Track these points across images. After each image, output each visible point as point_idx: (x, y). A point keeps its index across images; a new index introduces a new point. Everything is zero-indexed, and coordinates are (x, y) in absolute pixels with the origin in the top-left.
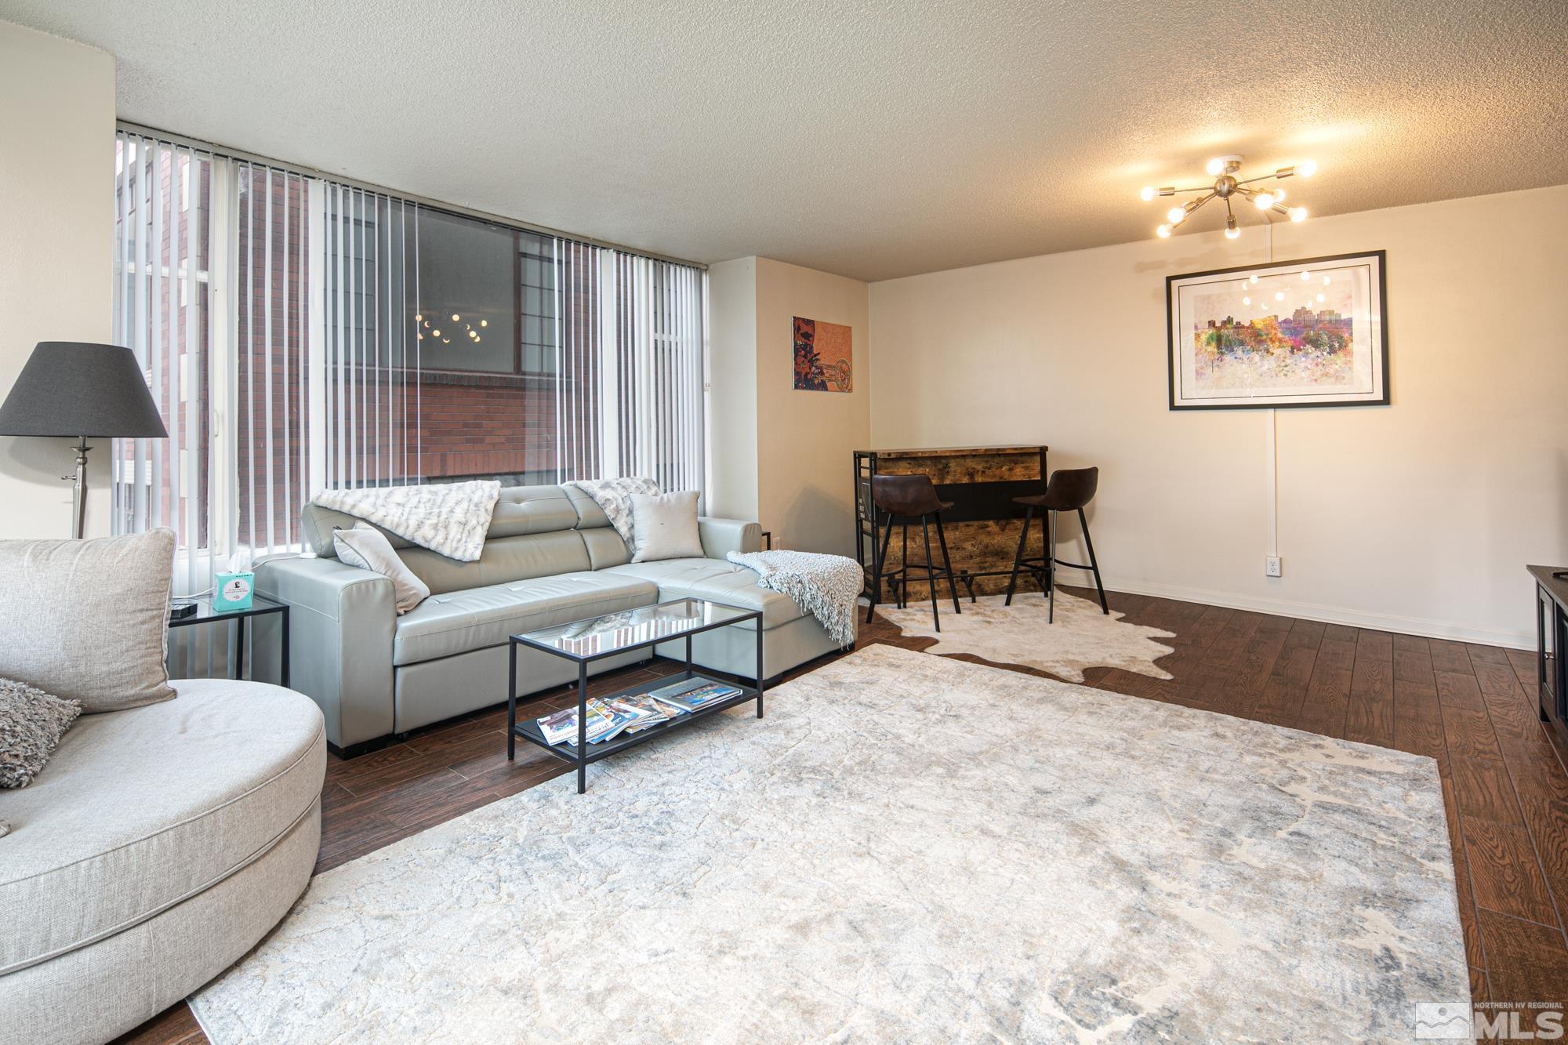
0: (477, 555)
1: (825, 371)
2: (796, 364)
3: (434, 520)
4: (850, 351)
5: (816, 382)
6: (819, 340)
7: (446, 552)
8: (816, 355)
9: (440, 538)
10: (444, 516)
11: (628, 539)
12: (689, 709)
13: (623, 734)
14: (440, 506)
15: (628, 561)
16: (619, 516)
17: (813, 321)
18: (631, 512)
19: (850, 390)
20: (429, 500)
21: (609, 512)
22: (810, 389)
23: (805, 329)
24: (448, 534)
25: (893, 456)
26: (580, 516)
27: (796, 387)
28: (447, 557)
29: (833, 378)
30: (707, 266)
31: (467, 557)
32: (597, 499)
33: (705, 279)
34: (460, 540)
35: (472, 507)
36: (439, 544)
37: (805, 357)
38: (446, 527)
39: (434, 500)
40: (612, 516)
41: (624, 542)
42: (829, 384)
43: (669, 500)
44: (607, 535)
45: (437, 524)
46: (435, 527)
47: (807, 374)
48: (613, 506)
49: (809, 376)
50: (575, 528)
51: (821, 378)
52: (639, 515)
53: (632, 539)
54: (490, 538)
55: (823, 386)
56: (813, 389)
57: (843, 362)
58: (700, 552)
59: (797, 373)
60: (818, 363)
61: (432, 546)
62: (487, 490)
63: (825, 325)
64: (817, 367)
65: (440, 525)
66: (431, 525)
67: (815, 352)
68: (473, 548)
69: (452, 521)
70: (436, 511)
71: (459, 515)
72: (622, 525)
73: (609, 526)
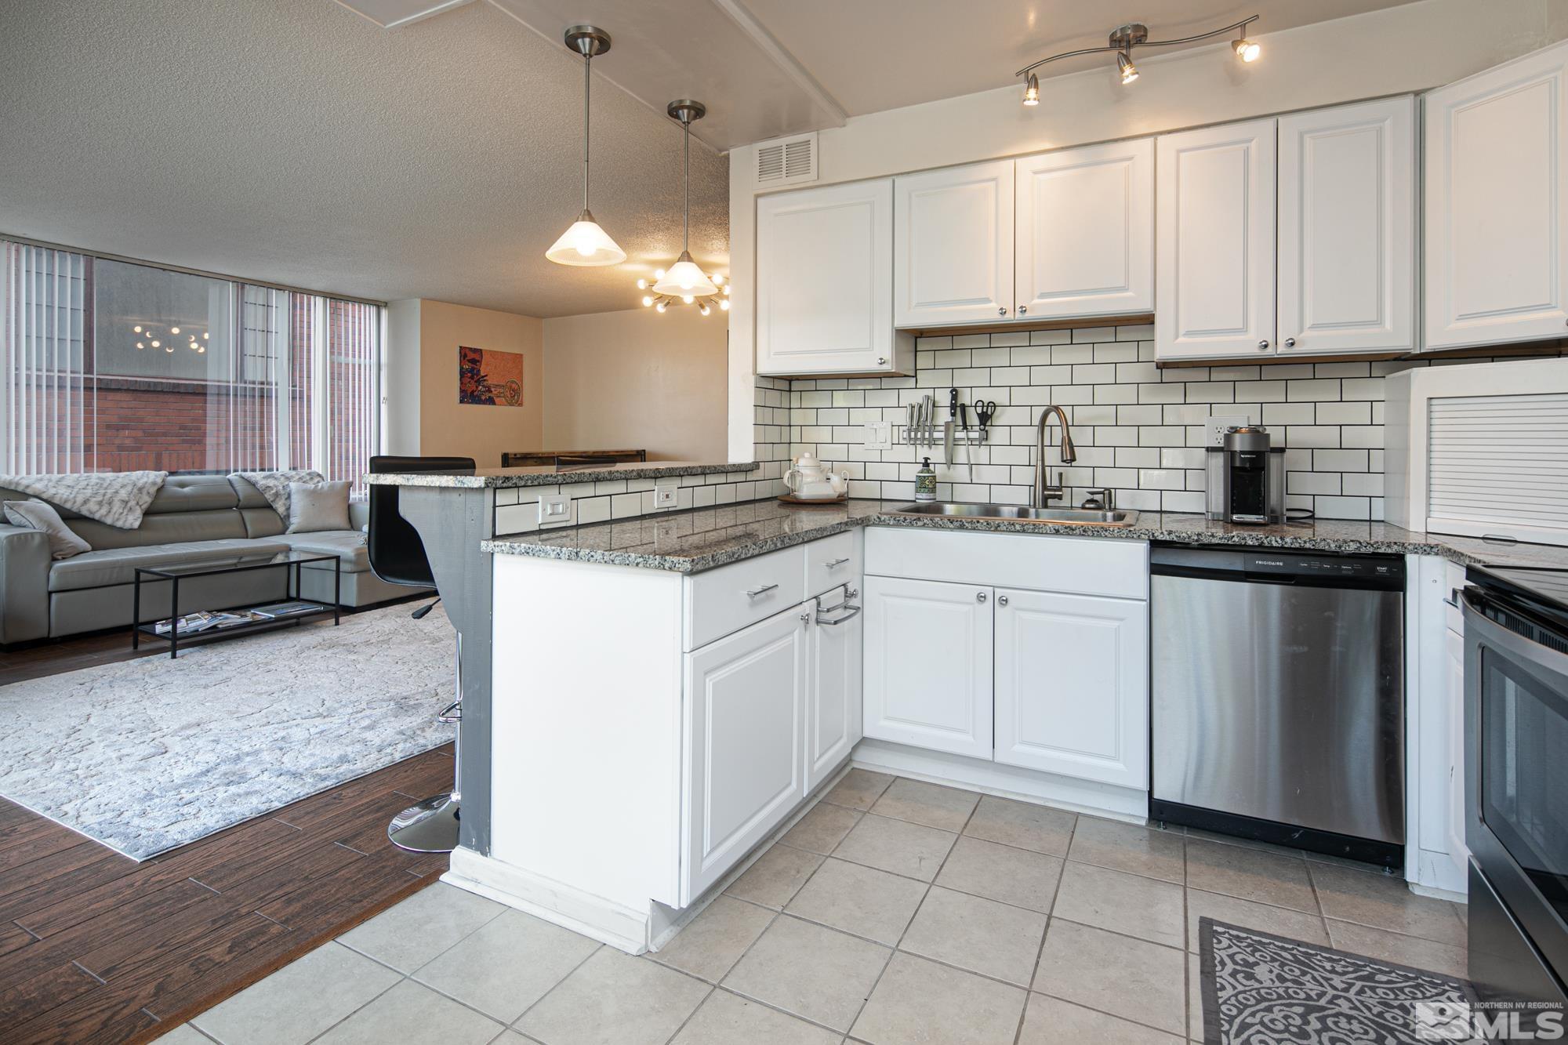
0: (136, 525)
1: (493, 389)
2: (462, 383)
3: (100, 498)
4: (521, 373)
5: (483, 398)
6: (487, 365)
7: (109, 521)
8: (483, 377)
9: (104, 511)
10: (107, 497)
11: (285, 516)
12: (273, 616)
13: (215, 627)
14: (106, 489)
15: (283, 533)
16: (278, 499)
17: (481, 350)
18: (289, 497)
19: (521, 405)
20: (97, 484)
21: (269, 496)
22: (476, 403)
23: (471, 356)
24: (111, 508)
25: (518, 456)
26: (241, 498)
27: (461, 402)
28: (110, 525)
29: (502, 395)
30: (386, 303)
31: (127, 526)
32: (258, 486)
33: (384, 313)
34: (122, 513)
35: (135, 490)
36: (102, 516)
37: (472, 378)
38: (110, 504)
39: (102, 484)
40: (272, 499)
41: (281, 519)
42: (496, 400)
43: (322, 487)
44: (267, 513)
45: (101, 501)
46: (100, 503)
47: (473, 392)
48: (274, 491)
49: (475, 394)
50: (236, 507)
51: (488, 395)
52: (295, 498)
53: (288, 516)
54: (147, 513)
55: (491, 401)
56: (480, 404)
57: (513, 382)
58: (348, 526)
59: (462, 391)
60: (485, 383)
61: (97, 516)
62: (150, 477)
63: (493, 354)
64: (483, 386)
65: (104, 502)
66: (96, 502)
67: (482, 374)
68: (133, 520)
69: (116, 499)
70: (102, 491)
71: (123, 494)
72: (280, 507)
73: (269, 507)
